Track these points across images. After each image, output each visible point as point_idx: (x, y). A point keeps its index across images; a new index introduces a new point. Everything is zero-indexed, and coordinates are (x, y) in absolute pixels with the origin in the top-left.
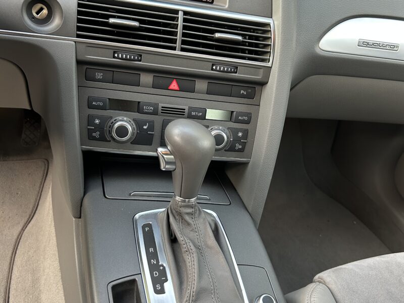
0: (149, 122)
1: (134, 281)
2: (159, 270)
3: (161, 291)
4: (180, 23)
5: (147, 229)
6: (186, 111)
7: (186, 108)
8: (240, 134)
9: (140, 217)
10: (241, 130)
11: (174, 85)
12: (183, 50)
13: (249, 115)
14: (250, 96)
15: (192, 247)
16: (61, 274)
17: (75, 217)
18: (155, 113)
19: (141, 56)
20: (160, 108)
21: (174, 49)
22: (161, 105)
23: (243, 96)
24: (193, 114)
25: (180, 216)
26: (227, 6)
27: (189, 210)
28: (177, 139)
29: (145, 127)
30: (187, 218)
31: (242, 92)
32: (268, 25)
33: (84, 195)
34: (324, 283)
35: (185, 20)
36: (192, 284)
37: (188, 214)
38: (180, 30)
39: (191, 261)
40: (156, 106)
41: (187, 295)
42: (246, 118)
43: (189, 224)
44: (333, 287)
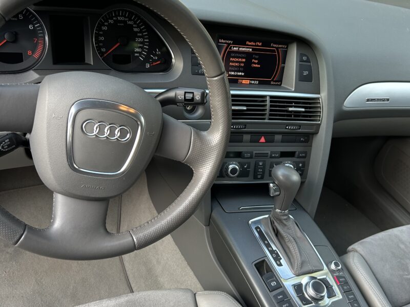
0: (248, 163)
1: (264, 260)
2: (275, 253)
3: (280, 265)
4: (268, 103)
5: (258, 230)
6: (269, 154)
7: (269, 152)
8: (301, 165)
9: (252, 222)
10: (301, 162)
11: (263, 140)
12: (270, 119)
13: (306, 153)
14: (307, 141)
15: (292, 239)
16: (187, 261)
17: (205, 226)
18: (251, 157)
19: (246, 125)
20: (254, 154)
21: (264, 119)
22: (254, 152)
23: (302, 142)
24: (273, 155)
25: (280, 221)
26: (293, 90)
27: (285, 217)
28: (281, 177)
29: (245, 167)
30: (284, 222)
31: (302, 139)
32: (318, 99)
33: (212, 211)
34: (356, 251)
35: (271, 102)
36: (297, 259)
37: (285, 219)
38: (268, 108)
39: (293, 247)
40: (251, 153)
41: (296, 265)
42: (304, 155)
43: (285, 225)
44: (362, 253)
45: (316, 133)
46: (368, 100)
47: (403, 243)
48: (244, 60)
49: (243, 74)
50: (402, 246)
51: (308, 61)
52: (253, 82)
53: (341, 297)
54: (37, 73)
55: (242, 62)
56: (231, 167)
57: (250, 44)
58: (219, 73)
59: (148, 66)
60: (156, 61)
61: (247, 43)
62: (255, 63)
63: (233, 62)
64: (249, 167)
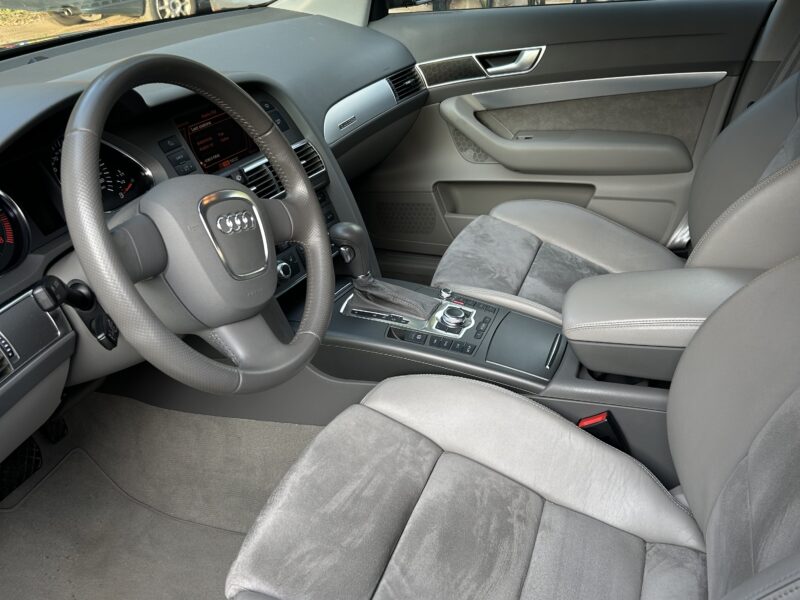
1: (390, 329)
28: (345, 235)
32: (307, 144)
45: (328, 182)
46: (341, 127)
47: (468, 253)
48: (210, 139)
49: (218, 156)
50: (469, 256)
51: (271, 108)
52: (232, 160)
53: (475, 311)
54: (38, 253)
55: (210, 142)
56: (279, 267)
57: (206, 116)
58: (269, 125)
59: (122, 195)
60: (126, 185)
61: (203, 116)
62: (223, 137)
63: (202, 146)
64: (294, 259)
